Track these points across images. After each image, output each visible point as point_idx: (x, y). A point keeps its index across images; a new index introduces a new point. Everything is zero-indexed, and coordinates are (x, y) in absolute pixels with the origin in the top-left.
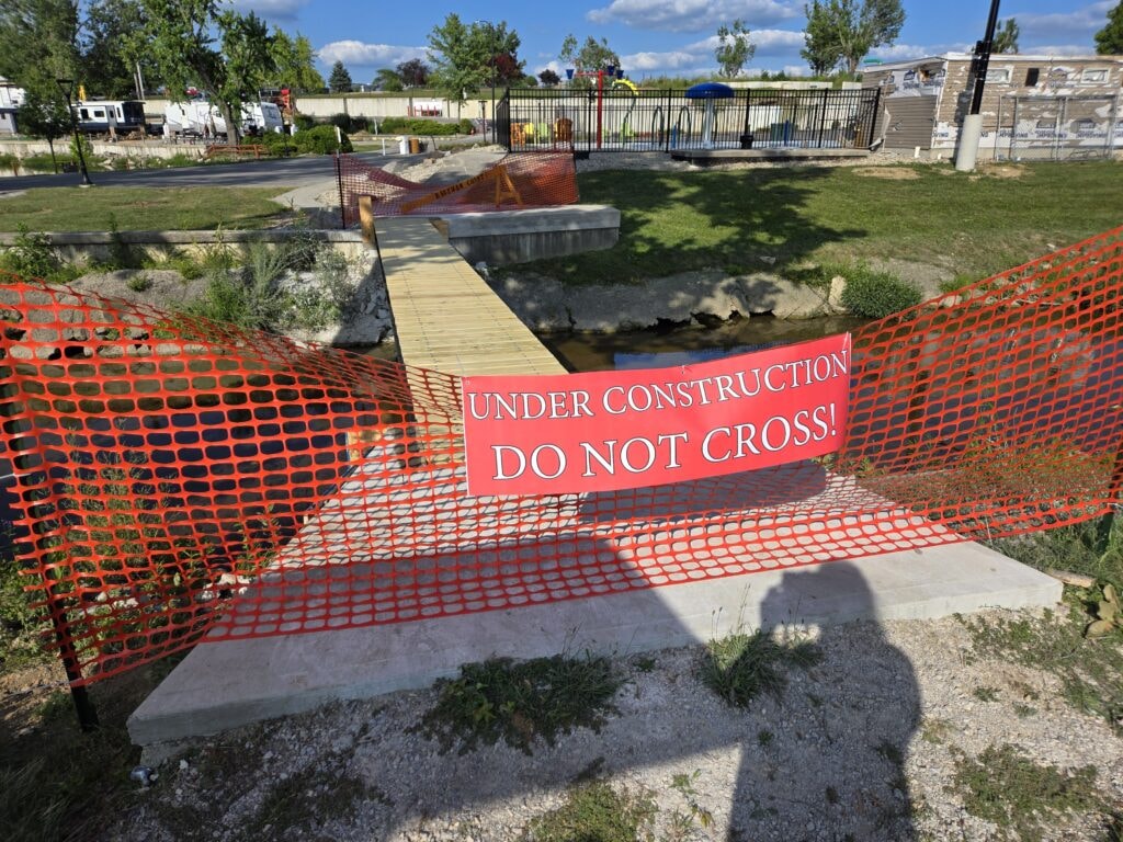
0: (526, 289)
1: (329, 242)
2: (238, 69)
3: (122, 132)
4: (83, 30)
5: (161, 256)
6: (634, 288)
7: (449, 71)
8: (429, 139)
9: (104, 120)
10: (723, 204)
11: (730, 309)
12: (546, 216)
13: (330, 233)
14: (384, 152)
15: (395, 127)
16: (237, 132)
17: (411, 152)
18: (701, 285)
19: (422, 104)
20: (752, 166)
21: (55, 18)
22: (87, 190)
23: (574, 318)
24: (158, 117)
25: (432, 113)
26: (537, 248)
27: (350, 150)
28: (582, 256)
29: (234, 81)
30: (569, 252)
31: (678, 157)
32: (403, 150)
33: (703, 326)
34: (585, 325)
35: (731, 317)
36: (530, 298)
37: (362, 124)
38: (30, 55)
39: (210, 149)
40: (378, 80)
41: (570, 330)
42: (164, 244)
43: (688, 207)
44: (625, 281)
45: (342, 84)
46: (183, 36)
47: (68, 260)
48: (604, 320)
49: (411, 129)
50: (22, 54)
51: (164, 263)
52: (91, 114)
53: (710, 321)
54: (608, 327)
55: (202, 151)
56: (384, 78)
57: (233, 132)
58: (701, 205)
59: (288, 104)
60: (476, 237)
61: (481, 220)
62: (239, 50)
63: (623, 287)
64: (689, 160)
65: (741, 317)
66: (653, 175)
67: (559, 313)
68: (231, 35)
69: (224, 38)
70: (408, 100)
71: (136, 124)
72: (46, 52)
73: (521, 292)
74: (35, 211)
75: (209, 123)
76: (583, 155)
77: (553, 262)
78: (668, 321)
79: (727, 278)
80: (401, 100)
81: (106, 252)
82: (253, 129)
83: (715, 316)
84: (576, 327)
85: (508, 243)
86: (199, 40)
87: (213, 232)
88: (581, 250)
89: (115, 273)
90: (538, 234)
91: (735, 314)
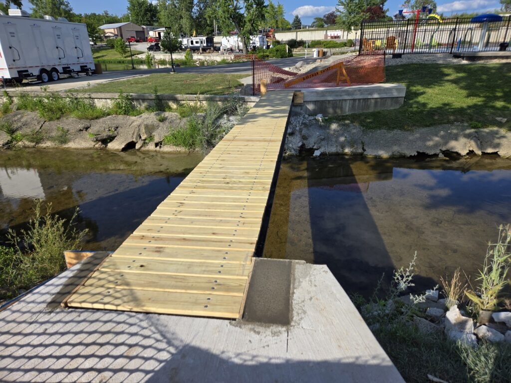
0: (341, 129)
1: (245, 102)
2: (250, 21)
3: (204, 50)
4: (195, 7)
5: (174, 106)
6: (406, 132)
7: (345, 16)
8: (328, 50)
9: (198, 45)
10: (478, 84)
11: (468, 149)
12: (360, 90)
13: (246, 97)
14: (306, 57)
15: (316, 44)
16: (247, 49)
17: (319, 56)
18: (450, 133)
19: (331, 33)
20: (504, 61)
21: (185, 3)
22: (172, 75)
23: (365, 148)
24: (219, 43)
25: (336, 37)
26: (353, 107)
27: (292, 56)
28: (379, 113)
29: (248, 26)
30: (371, 110)
31: (457, 56)
32: (315, 56)
33: (447, 158)
34: (370, 153)
35: (468, 154)
36: (342, 135)
37: (301, 44)
38: (176, 19)
39: (235, 57)
40: (314, 22)
41: (361, 154)
42: (176, 100)
43: (454, 85)
44: (402, 128)
45: (297, 25)
46: (229, 7)
47: (139, 106)
48: (384, 150)
49: (323, 45)
50: (173, 18)
51: (175, 109)
52: (194, 43)
53: (452, 156)
54: (384, 154)
55: (232, 58)
56: (316, 21)
57: (245, 49)
58: (463, 84)
59: (272, 36)
60: (318, 101)
61: (322, 92)
62: (251, 12)
63: (399, 132)
64: (463, 58)
65: (475, 155)
66: (438, 66)
67: (357, 144)
68: (249, 5)
69: (246, 7)
70: (325, 31)
71: (211, 46)
72: (181, 17)
73: (338, 131)
74: (145, 83)
75: (237, 45)
76: (398, 56)
77: (360, 115)
78: (424, 153)
79: (469, 129)
80: (322, 31)
81: (153, 103)
82: (254, 47)
83: (457, 153)
84: (365, 153)
85: (336, 104)
86: (236, 8)
87: (195, 96)
88: (378, 109)
89: (155, 113)
90: (354, 100)
91: (471, 153)
